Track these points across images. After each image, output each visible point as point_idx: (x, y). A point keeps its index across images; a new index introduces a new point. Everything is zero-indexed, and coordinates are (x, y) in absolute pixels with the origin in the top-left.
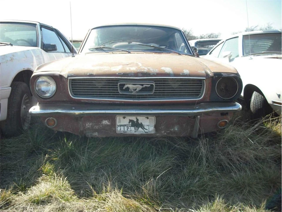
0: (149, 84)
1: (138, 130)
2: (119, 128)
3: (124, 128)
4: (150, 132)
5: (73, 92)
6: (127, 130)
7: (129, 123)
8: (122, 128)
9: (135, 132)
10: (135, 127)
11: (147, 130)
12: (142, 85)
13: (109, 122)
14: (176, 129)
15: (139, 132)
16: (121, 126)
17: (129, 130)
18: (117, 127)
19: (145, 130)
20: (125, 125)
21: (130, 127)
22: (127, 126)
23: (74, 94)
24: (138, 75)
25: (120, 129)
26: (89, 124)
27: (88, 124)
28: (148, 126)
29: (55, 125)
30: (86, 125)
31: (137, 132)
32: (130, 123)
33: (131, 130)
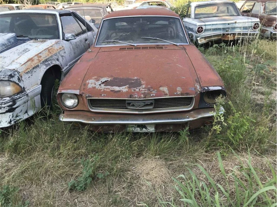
0: (149, 102)
1: (142, 129)
2: (128, 129)
3: (132, 129)
4: (151, 131)
6: (135, 130)
9: (140, 131)
10: (140, 128)
12: (145, 103)
16: (129, 127)
19: (148, 130)
21: (136, 128)
22: (134, 127)
23: (93, 106)
24: (141, 96)
25: (130, 129)
26: (106, 126)
28: (150, 127)
33: (137, 130)
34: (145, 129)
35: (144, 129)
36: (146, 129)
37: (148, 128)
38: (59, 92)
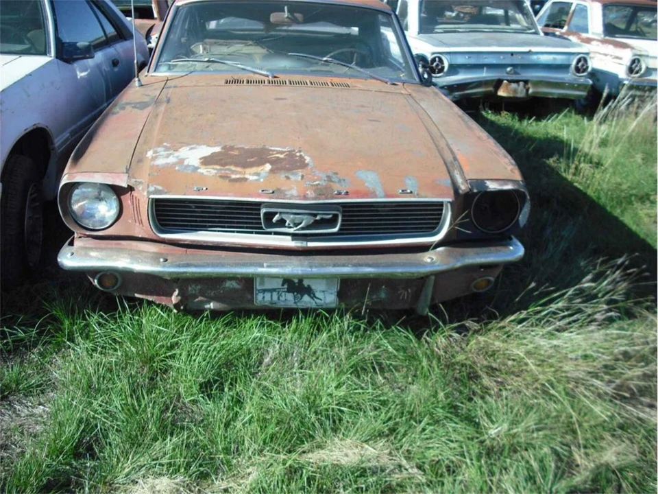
0: (329, 214)
1: (301, 298)
2: (260, 297)
3: (272, 296)
4: (327, 304)
5: (159, 220)
6: (279, 299)
7: (283, 285)
8: (268, 296)
9: (295, 303)
10: (295, 293)
11: (321, 300)
12: (315, 215)
13: (239, 284)
14: (383, 295)
15: (303, 304)
16: (264, 291)
17: (282, 298)
18: (256, 294)
19: (318, 301)
20: (274, 290)
21: (283, 294)
22: (279, 292)
23: (162, 225)
24: (307, 194)
25: (264, 298)
26: (196, 286)
27: (193, 286)
28: (323, 292)
29: (118, 285)
30: (187, 288)
31: (299, 304)
32: (286, 286)
33: (286, 300)
34: (309, 295)
35: (306, 298)
36: (312, 298)
37: (317, 296)
38: (65, 180)
